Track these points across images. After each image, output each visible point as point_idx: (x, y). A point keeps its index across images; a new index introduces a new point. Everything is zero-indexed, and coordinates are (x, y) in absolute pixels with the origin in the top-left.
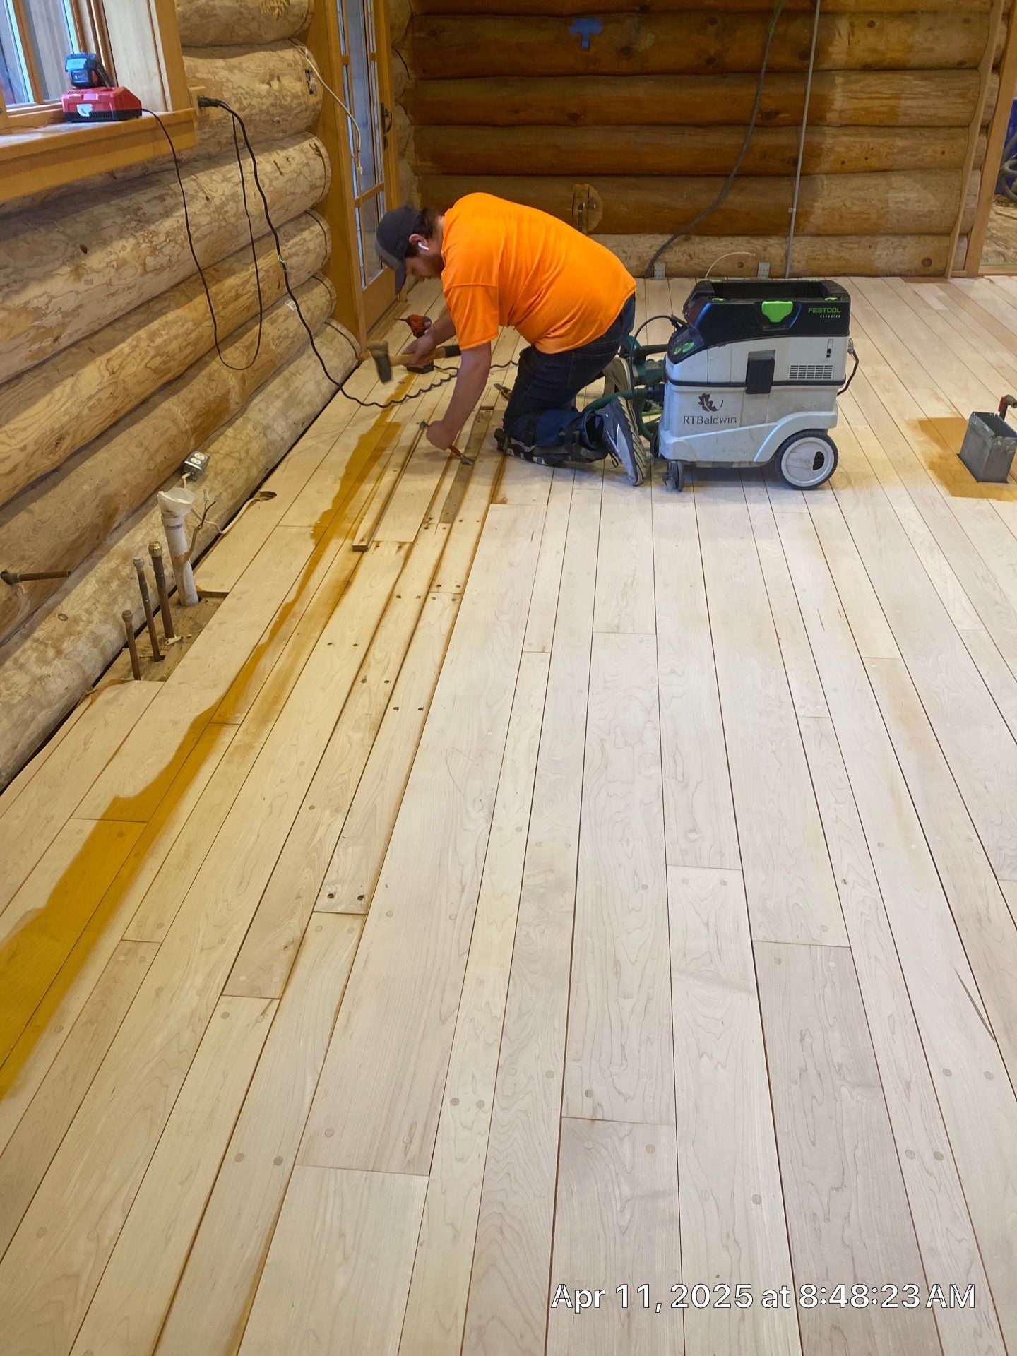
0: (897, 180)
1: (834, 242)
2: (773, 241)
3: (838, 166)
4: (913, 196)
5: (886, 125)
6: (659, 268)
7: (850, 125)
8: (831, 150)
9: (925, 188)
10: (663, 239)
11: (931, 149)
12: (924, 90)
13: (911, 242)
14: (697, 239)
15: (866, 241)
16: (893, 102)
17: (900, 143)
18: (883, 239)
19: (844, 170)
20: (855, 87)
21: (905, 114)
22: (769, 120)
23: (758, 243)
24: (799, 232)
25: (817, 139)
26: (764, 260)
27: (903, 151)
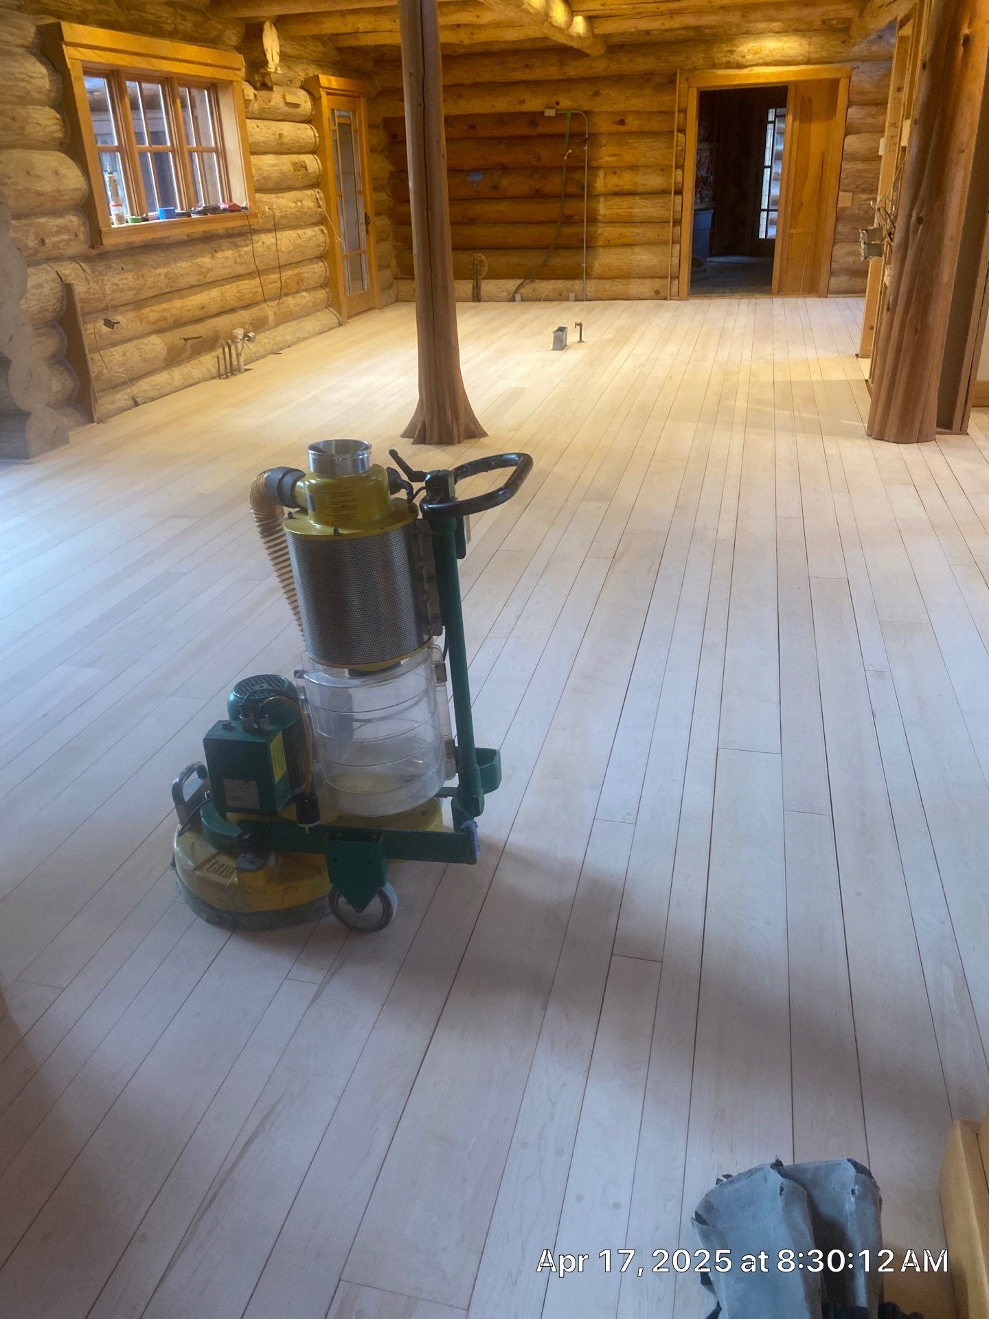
0: (637, 249)
1: (609, 282)
2: (577, 282)
3: (606, 243)
4: (645, 257)
5: (629, 221)
6: (518, 297)
7: (611, 222)
8: (601, 234)
9: (651, 253)
10: (519, 281)
11: (651, 233)
12: (644, 204)
13: (648, 281)
14: (537, 281)
15: (624, 281)
16: (629, 210)
17: (637, 230)
18: (634, 280)
19: (609, 245)
20: (609, 203)
21: (637, 216)
22: (569, 220)
23: (569, 283)
24: (589, 277)
25: (594, 229)
26: (572, 291)
27: (638, 234)
